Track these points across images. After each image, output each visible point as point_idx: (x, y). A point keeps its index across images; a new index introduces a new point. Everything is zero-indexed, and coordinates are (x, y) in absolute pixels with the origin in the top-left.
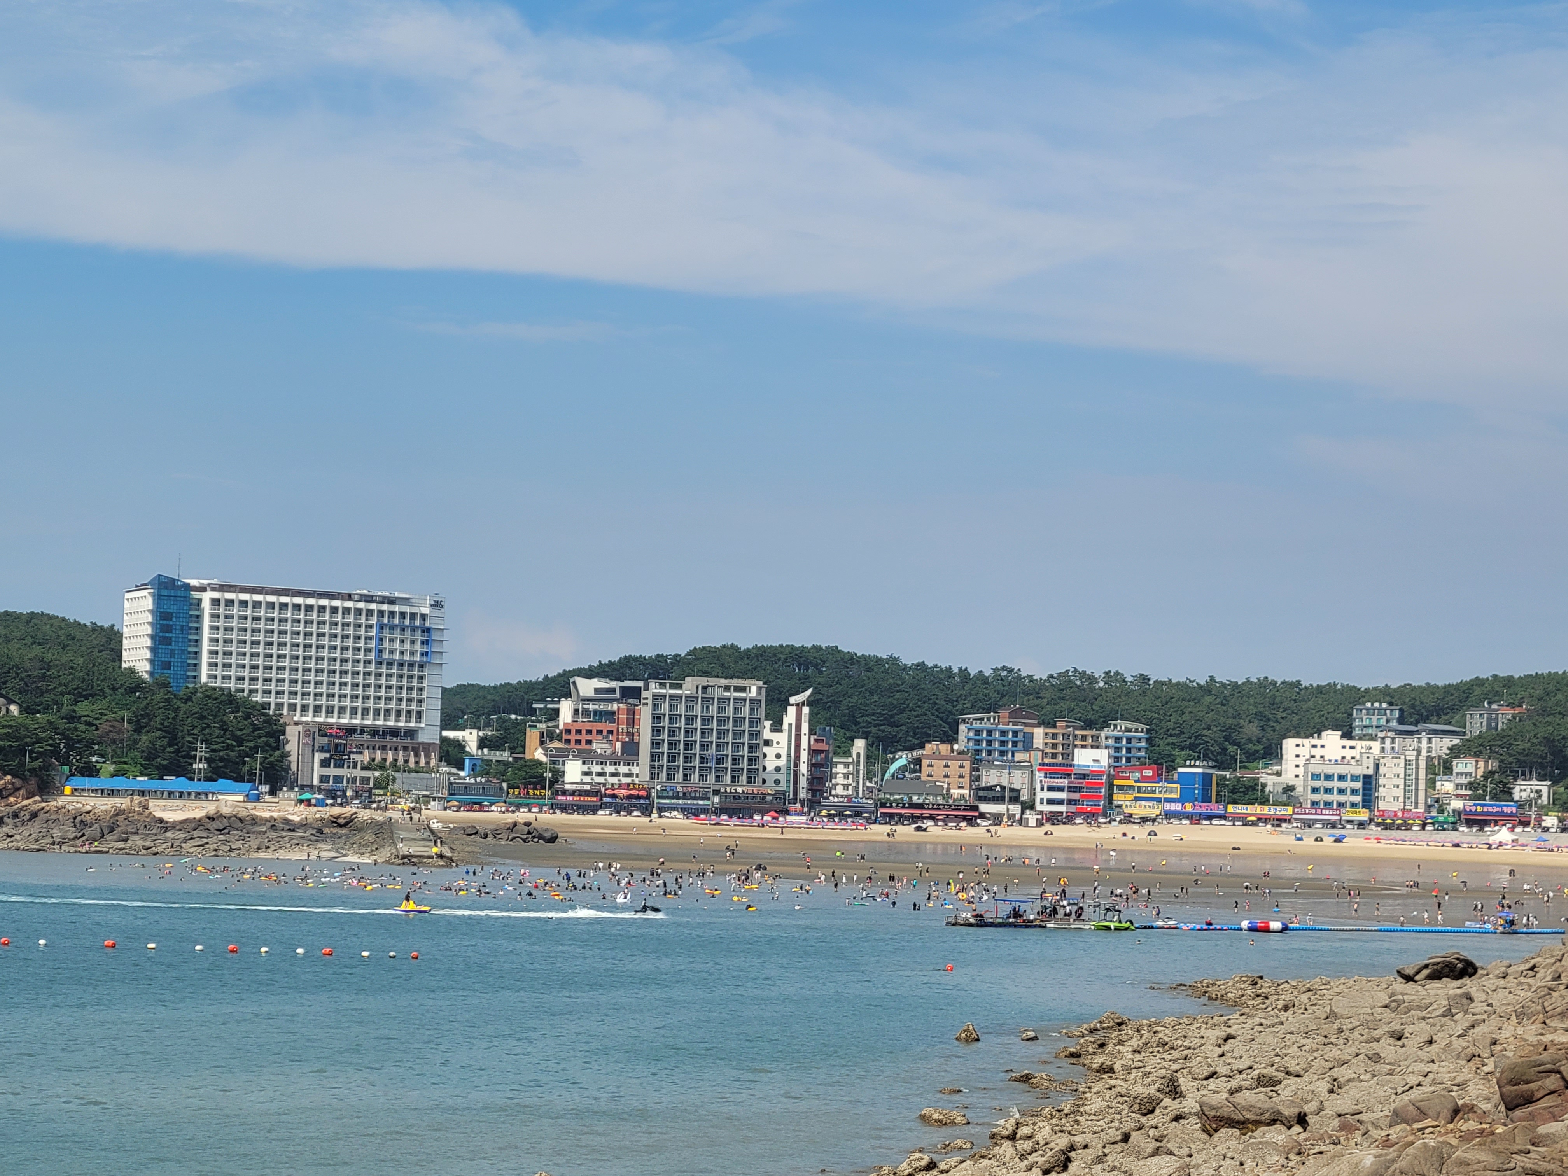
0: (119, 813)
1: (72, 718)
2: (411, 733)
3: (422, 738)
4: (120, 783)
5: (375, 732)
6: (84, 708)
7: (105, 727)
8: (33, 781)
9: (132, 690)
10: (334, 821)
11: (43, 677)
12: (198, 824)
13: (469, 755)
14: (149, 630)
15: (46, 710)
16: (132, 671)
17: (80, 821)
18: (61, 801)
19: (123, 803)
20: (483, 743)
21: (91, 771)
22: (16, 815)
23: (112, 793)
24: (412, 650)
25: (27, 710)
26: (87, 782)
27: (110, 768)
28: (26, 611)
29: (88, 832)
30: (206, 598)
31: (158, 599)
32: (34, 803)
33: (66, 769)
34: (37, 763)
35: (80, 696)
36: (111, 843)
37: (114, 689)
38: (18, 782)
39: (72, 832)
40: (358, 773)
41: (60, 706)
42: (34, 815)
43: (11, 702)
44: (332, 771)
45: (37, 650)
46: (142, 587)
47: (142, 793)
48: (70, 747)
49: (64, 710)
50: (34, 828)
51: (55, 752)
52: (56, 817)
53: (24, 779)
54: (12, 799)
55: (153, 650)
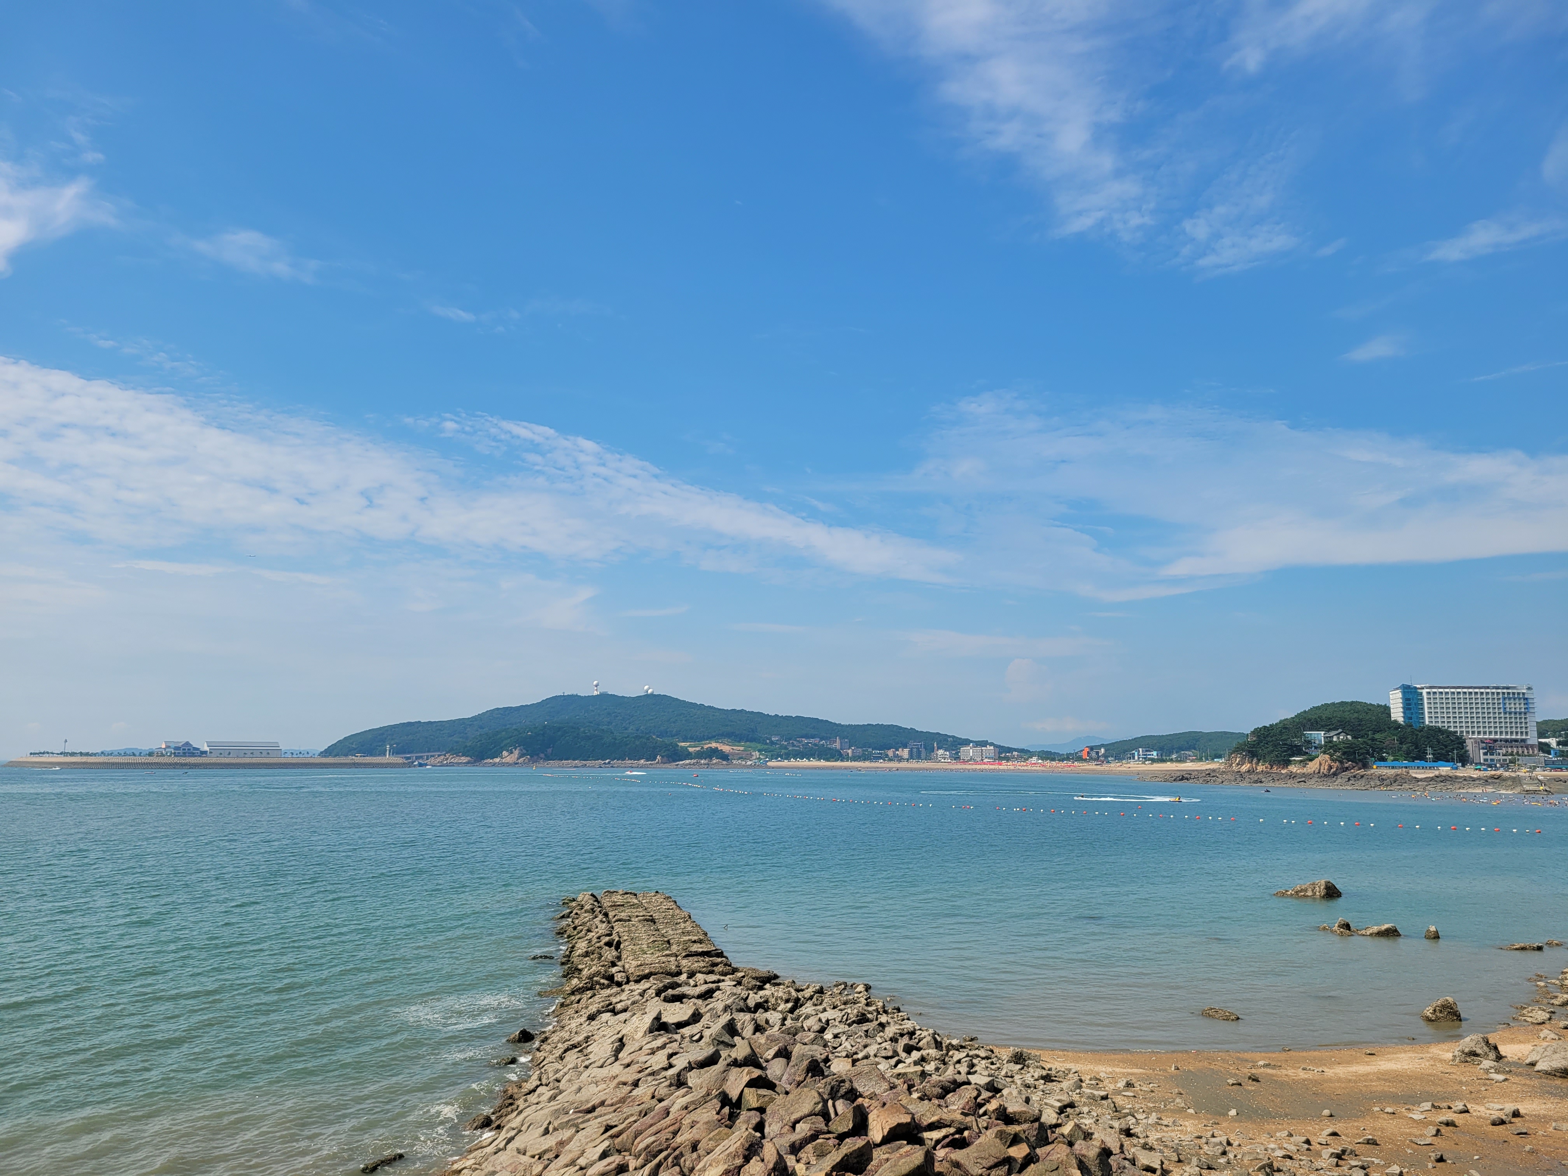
0: (1397, 775)
1: (1373, 740)
2: (1523, 741)
3: (1529, 742)
4: (1396, 763)
5: (1506, 741)
6: (1377, 736)
7: (1387, 743)
8: (1360, 764)
9: (1397, 728)
10: (1492, 777)
11: (1360, 725)
12: (1432, 779)
13: (1552, 748)
14: (1401, 705)
15: (1362, 737)
16: (1396, 721)
17: (1382, 779)
18: (1372, 771)
19: (1399, 771)
20: (1559, 743)
21: (1383, 759)
22: (1355, 777)
23: (1393, 768)
24: (1520, 706)
25: (1354, 737)
26: (1382, 763)
27: (1392, 758)
28: (1350, 700)
29: (1385, 782)
30: (1424, 691)
31: (1404, 693)
32: (1362, 772)
33: (1373, 759)
34: (1361, 757)
35: (1375, 731)
36: (1395, 787)
37: (1389, 728)
38: (1354, 764)
39: (1378, 783)
40: (1501, 757)
41: (1368, 735)
42: (1362, 777)
43: (1348, 734)
44: (1489, 757)
45: (1356, 715)
46: (1397, 689)
47: (1406, 767)
48: (1374, 751)
49: (1370, 737)
50: (1363, 782)
51: (1368, 753)
52: (1371, 778)
53: (1357, 763)
54: (1352, 771)
55: (1404, 713)
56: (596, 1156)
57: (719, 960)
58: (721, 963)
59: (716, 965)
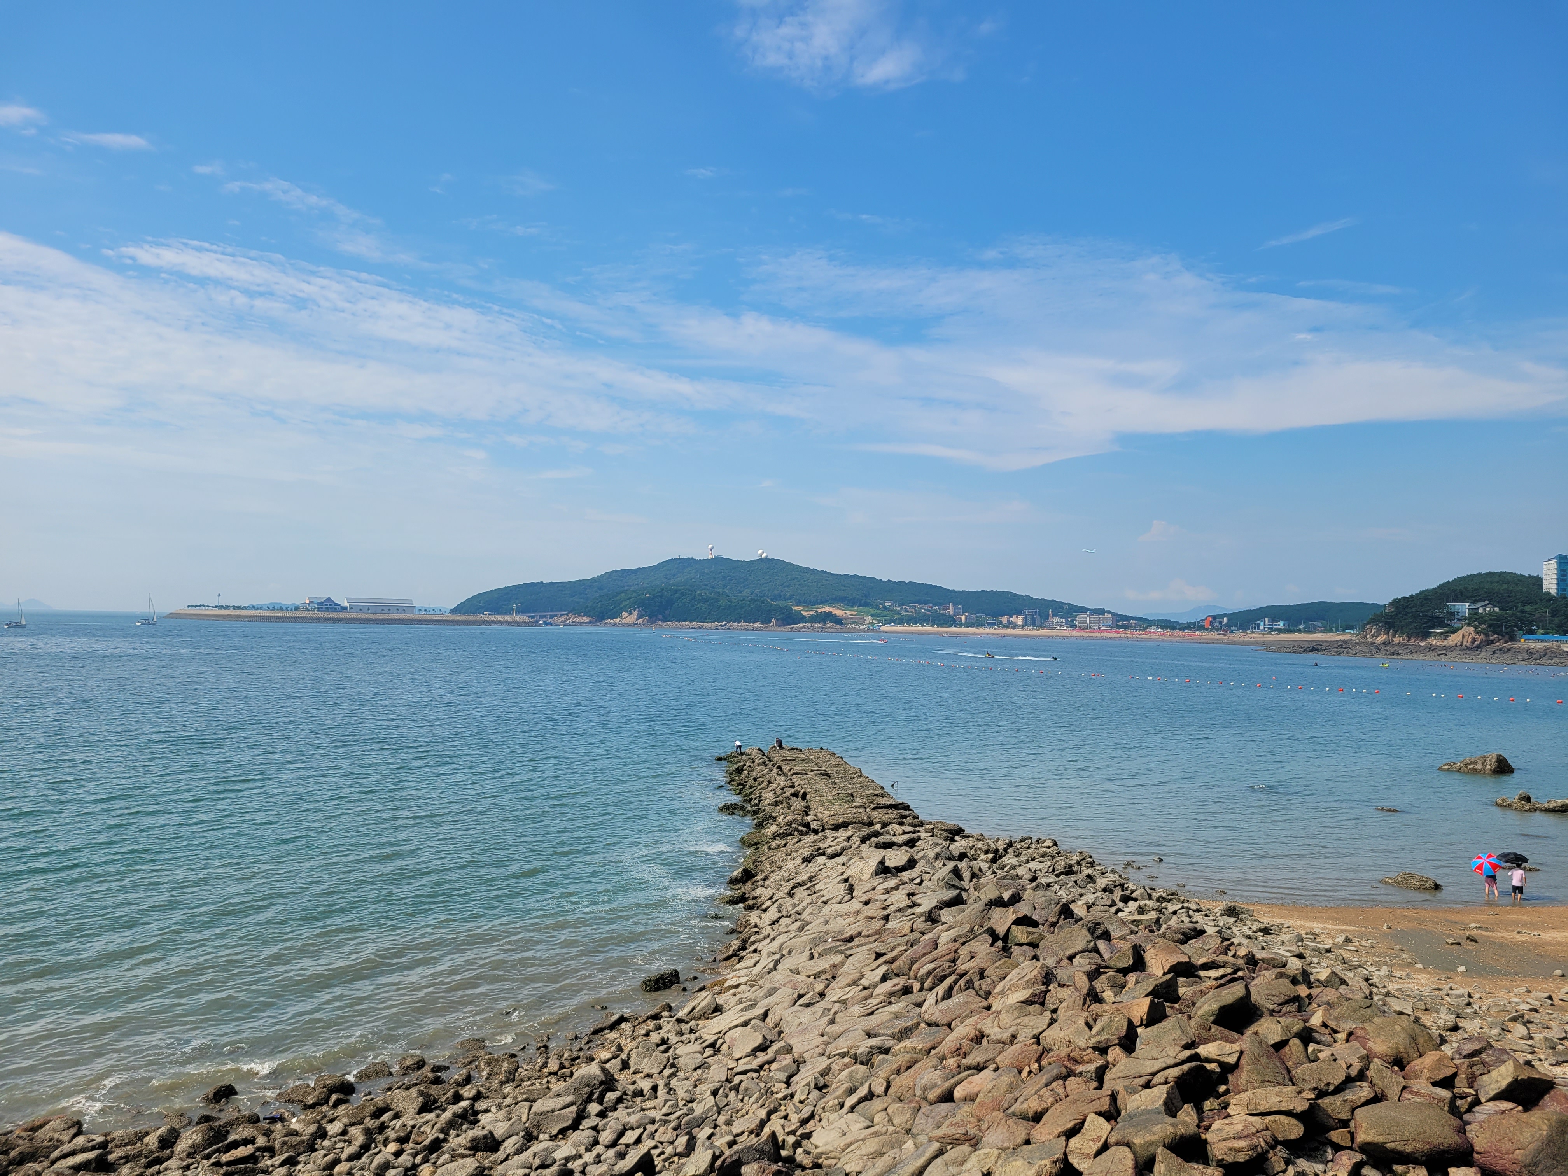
0: (1547, 649)
1: (1522, 612)
4: (1546, 637)
6: (1528, 608)
7: (1537, 616)
8: (1507, 637)
9: (1550, 600)
11: (1509, 596)
14: (1555, 577)
15: (1511, 609)
16: (1548, 593)
17: (1530, 653)
18: (1519, 645)
19: (1549, 645)
21: (1532, 632)
22: (1501, 650)
23: (1543, 641)
25: (1500, 610)
26: (1531, 637)
27: (1542, 631)
28: (1498, 571)
29: (1534, 656)
31: (1559, 564)
32: (1509, 645)
33: (1521, 632)
34: (1509, 630)
35: (1525, 604)
36: (1544, 661)
37: (1541, 600)
38: (1500, 637)
39: (1526, 657)
41: (1517, 607)
42: (1509, 650)
43: (1495, 606)
45: (1505, 586)
46: (1552, 559)
47: (1557, 641)
48: (1523, 624)
49: (1519, 609)
50: (1509, 655)
51: (1516, 626)
52: (1518, 651)
53: (1503, 636)
54: (1498, 644)
55: (1558, 584)
56: (878, 979)
57: (908, 813)
58: (909, 815)
59: (905, 817)
